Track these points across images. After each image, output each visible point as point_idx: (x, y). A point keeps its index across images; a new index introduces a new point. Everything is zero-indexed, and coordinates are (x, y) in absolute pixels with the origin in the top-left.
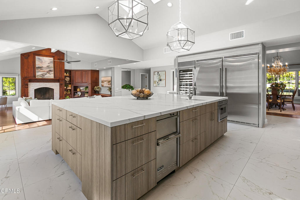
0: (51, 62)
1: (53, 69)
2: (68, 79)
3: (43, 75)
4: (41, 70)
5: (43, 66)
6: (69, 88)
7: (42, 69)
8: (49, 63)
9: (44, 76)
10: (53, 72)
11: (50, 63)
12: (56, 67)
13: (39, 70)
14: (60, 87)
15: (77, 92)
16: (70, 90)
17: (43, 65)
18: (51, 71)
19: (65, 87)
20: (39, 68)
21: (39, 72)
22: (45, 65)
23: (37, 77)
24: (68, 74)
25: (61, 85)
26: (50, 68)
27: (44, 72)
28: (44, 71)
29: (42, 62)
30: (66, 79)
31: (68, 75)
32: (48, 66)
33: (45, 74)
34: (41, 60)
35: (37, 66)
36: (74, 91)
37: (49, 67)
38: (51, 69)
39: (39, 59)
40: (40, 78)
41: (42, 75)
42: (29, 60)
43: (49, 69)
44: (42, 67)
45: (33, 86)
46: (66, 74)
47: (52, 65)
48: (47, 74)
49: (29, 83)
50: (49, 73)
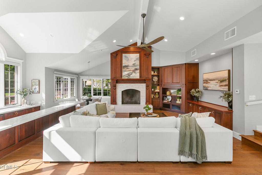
0: (137, 59)
1: (139, 67)
2: (155, 79)
3: (129, 75)
4: (128, 70)
5: (129, 64)
6: (157, 90)
7: (128, 67)
8: (135, 61)
9: (130, 76)
10: (139, 71)
11: (136, 60)
12: (142, 64)
13: (125, 69)
14: (146, 89)
15: (166, 96)
16: (159, 93)
17: (129, 63)
18: (136, 69)
19: (153, 90)
20: (125, 66)
21: (125, 71)
22: (131, 64)
23: (123, 78)
24: (156, 72)
25: (147, 86)
27: (130, 71)
28: (130, 70)
29: (128, 60)
30: (154, 78)
31: (156, 74)
32: (134, 64)
33: (131, 73)
34: (127, 57)
35: (123, 65)
36: (163, 94)
37: (135, 65)
38: (137, 67)
39: (126, 57)
40: (126, 78)
42: (117, 59)
43: (135, 68)
44: (129, 65)
46: (154, 73)
47: (138, 63)
48: (133, 73)
49: (117, 84)
50: (135, 72)
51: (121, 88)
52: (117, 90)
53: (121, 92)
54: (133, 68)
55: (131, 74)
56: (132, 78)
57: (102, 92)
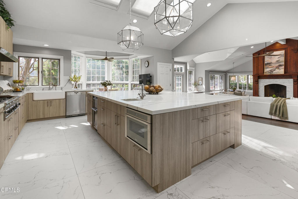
0: (282, 56)
1: (283, 63)
3: (271, 71)
4: (270, 66)
5: (272, 61)
7: (271, 64)
8: (279, 58)
9: (272, 72)
10: (283, 67)
12: (288, 60)
13: (268, 66)
14: (294, 84)
17: (272, 60)
18: (280, 66)
20: (268, 64)
21: (268, 68)
22: (274, 61)
23: (265, 74)
26: (280, 62)
27: (273, 68)
28: (273, 67)
29: (271, 58)
32: (277, 61)
35: (266, 63)
37: (279, 61)
38: (281, 64)
40: (269, 74)
41: (270, 71)
43: (279, 64)
44: (272, 62)
47: (282, 59)
48: (276, 69)
49: (259, 80)
50: (279, 68)
51: (263, 83)
52: (259, 84)
53: (264, 87)
54: (277, 65)
55: (274, 70)
56: (275, 74)
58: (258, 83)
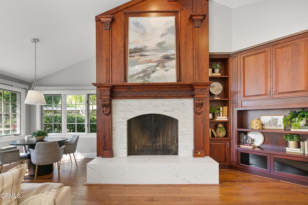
0: (169, 30)
1: (174, 52)
2: (217, 88)
3: (146, 73)
4: (143, 59)
5: (146, 44)
6: (222, 118)
7: (144, 53)
8: (163, 35)
9: (148, 76)
10: (174, 62)
11: (166, 34)
12: (183, 47)
13: (137, 57)
14: (196, 113)
15: (246, 133)
16: (226, 124)
17: (146, 41)
18: (167, 58)
19: (211, 116)
20: (136, 51)
21: (137, 63)
22: (151, 43)
23: (130, 81)
24: (217, 71)
25: (198, 106)
26: (165, 49)
27: (150, 64)
28: (150, 61)
29: (143, 33)
30: (213, 87)
31: (217, 74)
32: (160, 44)
33: (153, 69)
34: (142, 26)
35: (131, 46)
36: (238, 128)
37: (165, 45)
38: (168, 53)
39: (137, 24)
40: (140, 81)
41: (143, 71)
42: (115, 33)
43: (164, 54)
44: (146, 47)
45: (123, 111)
46: (213, 72)
47: (171, 40)
48: (158, 68)
50: (164, 66)
52: (114, 116)
53: (126, 123)
54: (159, 55)
55: (153, 72)
57: (86, 123)
58: (110, 112)
